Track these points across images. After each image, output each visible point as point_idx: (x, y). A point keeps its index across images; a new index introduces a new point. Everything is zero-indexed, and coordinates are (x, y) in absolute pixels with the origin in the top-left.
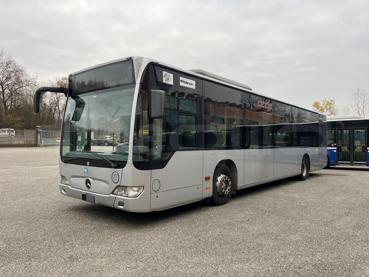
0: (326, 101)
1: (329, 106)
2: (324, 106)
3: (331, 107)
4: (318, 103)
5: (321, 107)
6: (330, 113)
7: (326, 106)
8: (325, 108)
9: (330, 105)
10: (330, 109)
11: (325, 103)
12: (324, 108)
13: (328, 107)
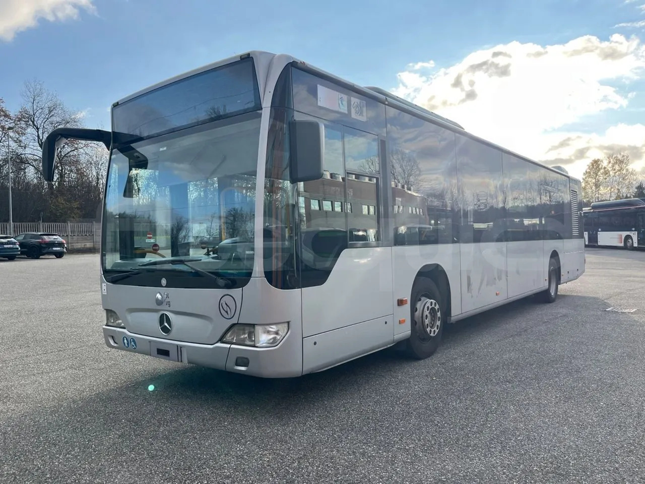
0: (614, 156)
1: (619, 166)
2: (610, 165)
3: (621, 169)
4: (598, 160)
5: (605, 168)
6: (620, 179)
7: (613, 166)
8: (612, 170)
9: (620, 163)
10: (619, 170)
11: (612, 160)
12: (610, 169)
13: (617, 167)
